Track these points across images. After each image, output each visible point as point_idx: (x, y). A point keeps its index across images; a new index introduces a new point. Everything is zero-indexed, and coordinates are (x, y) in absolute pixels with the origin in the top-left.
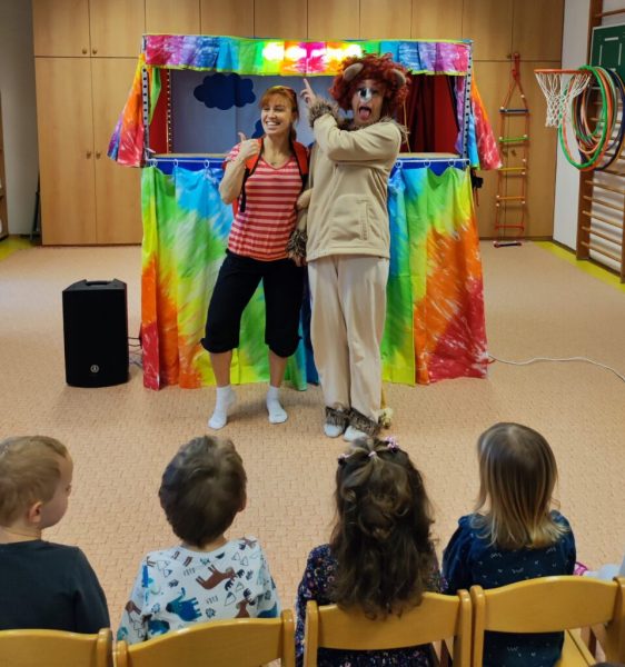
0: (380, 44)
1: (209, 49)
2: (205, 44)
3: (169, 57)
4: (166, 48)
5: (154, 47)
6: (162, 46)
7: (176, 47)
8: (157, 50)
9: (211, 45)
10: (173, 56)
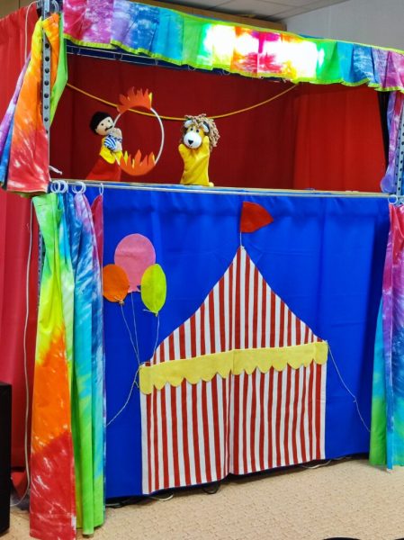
0: (336, 45)
1: (146, 23)
2: (141, 15)
3: (88, 30)
4: (87, 15)
5: (74, 9)
6: (83, 10)
7: (99, 14)
8: (77, 15)
9: (148, 18)
10: (94, 28)
